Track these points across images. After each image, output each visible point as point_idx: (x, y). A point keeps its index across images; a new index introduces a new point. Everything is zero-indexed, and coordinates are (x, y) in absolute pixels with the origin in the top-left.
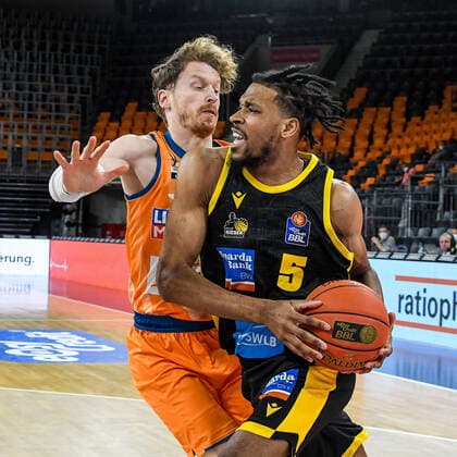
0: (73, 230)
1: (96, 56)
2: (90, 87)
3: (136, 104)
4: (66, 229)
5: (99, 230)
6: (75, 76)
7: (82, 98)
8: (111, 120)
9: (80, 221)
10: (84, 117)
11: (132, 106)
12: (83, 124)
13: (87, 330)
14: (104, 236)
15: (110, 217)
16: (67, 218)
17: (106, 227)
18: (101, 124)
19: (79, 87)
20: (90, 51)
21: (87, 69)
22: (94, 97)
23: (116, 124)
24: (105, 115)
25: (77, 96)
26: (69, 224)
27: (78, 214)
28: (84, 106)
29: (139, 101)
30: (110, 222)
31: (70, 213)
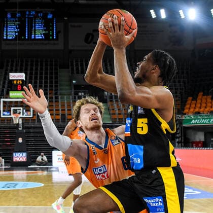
0: (180, 144)
1: (185, 75)
2: (184, 87)
3: (202, 93)
4: (177, 144)
5: (191, 144)
6: (177, 84)
7: (181, 92)
8: (192, 100)
9: (183, 141)
10: (182, 99)
12: (181, 102)
13: (189, 185)
14: (192, 147)
15: (195, 138)
16: (177, 140)
17: (193, 143)
18: (189, 102)
19: (179, 87)
20: (183, 73)
21: (182, 80)
22: (185, 91)
23: (194, 102)
24: (190, 98)
25: (178, 92)
26: (178, 142)
27: (181, 139)
28: (182, 95)
29: (203, 92)
30: (194, 141)
31: (179, 138)
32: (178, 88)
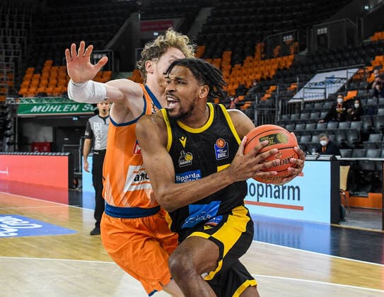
0: (12, 147)
1: (23, 29)
2: (20, 51)
3: (51, 62)
4: (7, 147)
5: (30, 147)
6: (10, 45)
7: (15, 58)
8: (34, 73)
9: (17, 142)
10: (16, 71)
11: (49, 62)
12: (16, 76)
13: (23, 214)
14: (33, 151)
15: (36, 137)
16: (7, 140)
17: (34, 145)
18: (28, 76)
19: (13, 51)
20: (19, 26)
21: (17, 39)
22: (23, 58)
23: (38, 75)
24: (31, 69)
25: (12, 57)
26: (9, 144)
27: (15, 138)
28: (16, 64)
29: (53, 59)
30: (36, 141)
31: (10, 136)
32: (10, 52)
